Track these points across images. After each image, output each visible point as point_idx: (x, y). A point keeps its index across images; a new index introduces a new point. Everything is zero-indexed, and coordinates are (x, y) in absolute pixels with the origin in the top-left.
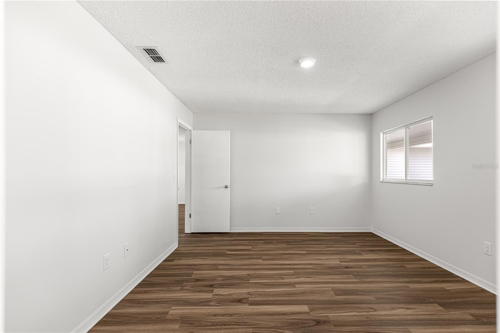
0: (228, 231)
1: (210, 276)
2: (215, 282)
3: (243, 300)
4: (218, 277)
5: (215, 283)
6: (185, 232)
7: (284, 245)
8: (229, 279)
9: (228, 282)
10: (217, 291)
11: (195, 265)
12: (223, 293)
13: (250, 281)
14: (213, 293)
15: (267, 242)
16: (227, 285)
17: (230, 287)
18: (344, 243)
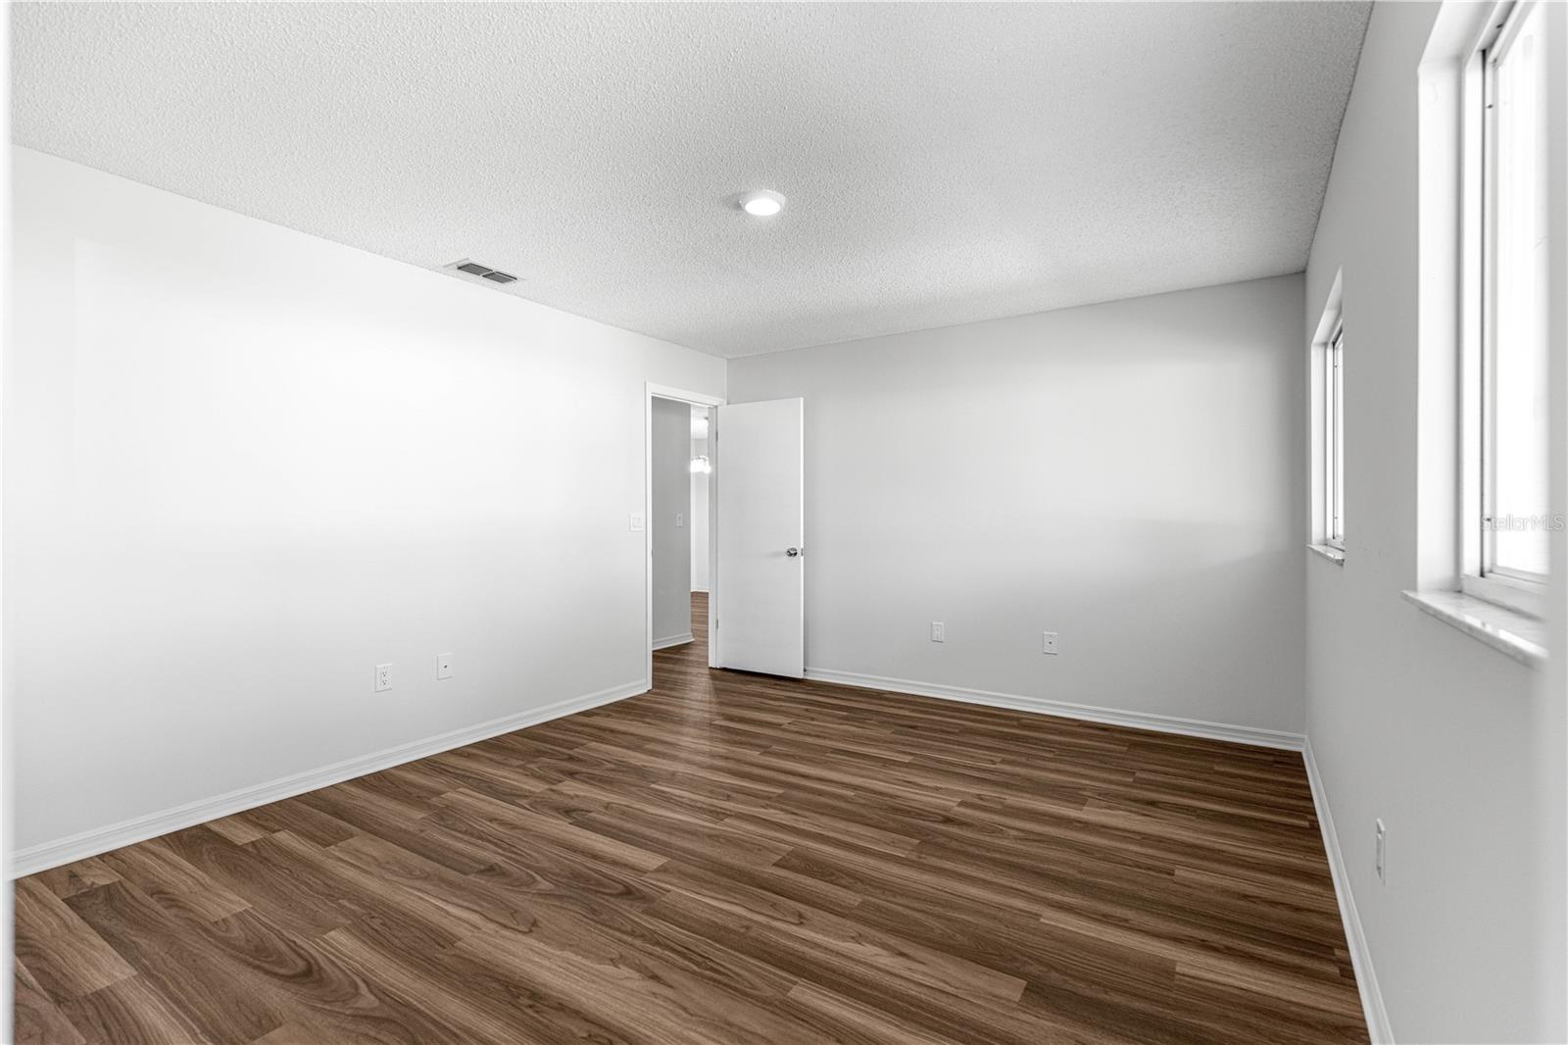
0: (800, 675)
6: (710, 665)
7: (886, 733)
11: (612, 731)
13: (653, 786)
15: (855, 716)
18: (1098, 764)
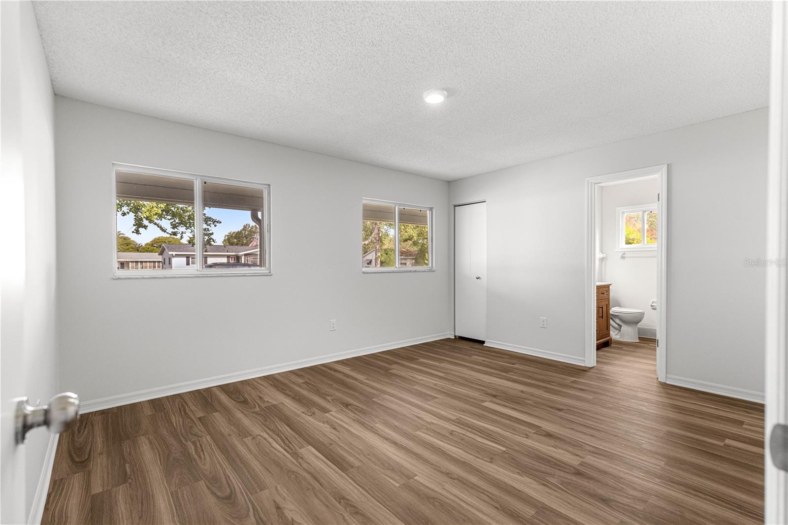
1: (571, 497)
2: (566, 478)
3: (542, 434)
4: (556, 486)
5: (569, 477)
8: (537, 470)
9: (543, 466)
10: (574, 461)
12: (565, 454)
14: (582, 460)
16: (549, 461)
17: (546, 456)
